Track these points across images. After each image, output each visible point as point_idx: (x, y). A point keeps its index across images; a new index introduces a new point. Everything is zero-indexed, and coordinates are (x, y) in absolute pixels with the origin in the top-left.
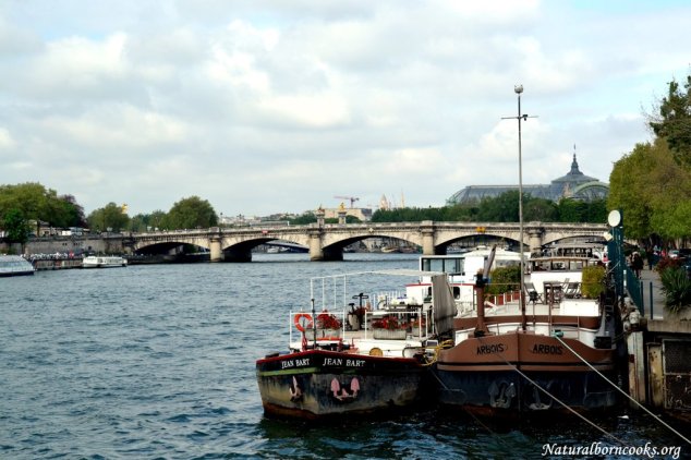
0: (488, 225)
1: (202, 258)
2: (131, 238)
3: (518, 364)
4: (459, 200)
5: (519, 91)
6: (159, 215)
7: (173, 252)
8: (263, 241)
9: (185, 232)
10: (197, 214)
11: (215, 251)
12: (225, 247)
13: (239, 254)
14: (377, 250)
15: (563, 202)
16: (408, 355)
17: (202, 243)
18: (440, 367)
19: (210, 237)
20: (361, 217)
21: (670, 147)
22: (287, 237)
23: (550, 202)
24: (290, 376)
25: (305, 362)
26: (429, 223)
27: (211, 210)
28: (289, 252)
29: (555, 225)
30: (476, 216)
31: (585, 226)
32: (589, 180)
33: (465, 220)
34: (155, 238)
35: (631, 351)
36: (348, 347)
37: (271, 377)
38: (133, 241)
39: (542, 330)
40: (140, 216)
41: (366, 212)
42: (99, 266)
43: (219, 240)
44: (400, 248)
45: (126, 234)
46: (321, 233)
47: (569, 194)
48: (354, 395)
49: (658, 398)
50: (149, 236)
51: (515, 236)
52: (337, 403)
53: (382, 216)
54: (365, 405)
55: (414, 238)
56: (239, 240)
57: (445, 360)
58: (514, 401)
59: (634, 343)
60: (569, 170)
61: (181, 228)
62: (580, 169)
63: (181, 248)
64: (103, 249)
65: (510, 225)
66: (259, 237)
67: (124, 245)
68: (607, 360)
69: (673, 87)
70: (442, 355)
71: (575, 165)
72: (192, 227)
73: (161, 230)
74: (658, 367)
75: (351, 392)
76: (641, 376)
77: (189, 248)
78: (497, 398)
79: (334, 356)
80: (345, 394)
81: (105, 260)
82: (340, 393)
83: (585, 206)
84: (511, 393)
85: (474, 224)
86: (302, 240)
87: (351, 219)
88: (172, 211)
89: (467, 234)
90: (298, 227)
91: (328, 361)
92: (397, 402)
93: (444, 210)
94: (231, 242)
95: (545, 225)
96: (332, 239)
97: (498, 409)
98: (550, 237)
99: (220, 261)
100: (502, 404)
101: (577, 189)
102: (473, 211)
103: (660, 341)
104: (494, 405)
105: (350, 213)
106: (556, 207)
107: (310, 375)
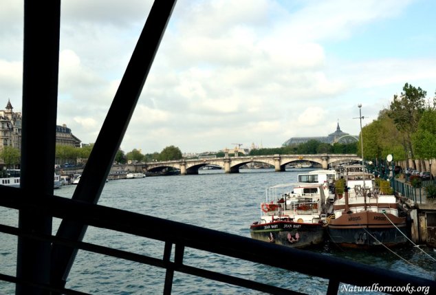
0: (304, 155)
1: (177, 173)
2: (146, 165)
3: (368, 225)
4: (288, 144)
5: (360, 107)
6: (156, 154)
7: (164, 171)
8: (204, 165)
9: (169, 162)
10: (173, 153)
11: (183, 170)
12: (187, 168)
13: (193, 171)
14: (252, 167)
15: (335, 144)
16: (315, 222)
17: (177, 166)
18: (330, 226)
19: (180, 163)
20: (244, 153)
21: (395, 123)
22: (214, 163)
23: (329, 144)
24: (269, 232)
25: (275, 226)
26: (278, 155)
27: (180, 152)
28: (212, 169)
29: (333, 155)
30: (296, 151)
31: (347, 155)
32: (345, 134)
33: (292, 153)
34: (156, 165)
35: (412, 218)
36: (292, 219)
37: (259, 233)
38: (146, 166)
39: (374, 209)
40: (148, 155)
41: (246, 150)
42: (133, 178)
43: (185, 165)
44: (263, 166)
45: (144, 163)
46: (230, 161)
47: (336, 140)
48: (297, 240)
49: (424, 238)
50: (153, 164)
51: (316, 160)
52: (290, 243)
53: (254, 152)
54: (302, 244)
55: (271, 162)
56: (193, 165)
57: (332, 223)
58: (366, 241)
59: (413, 214)
60: (336, 130)
61: (167, 160)
62: (341, 130)
63: (167, 169)
64: (134, 170)
65: (313, 155)
66: (202, 163)
67: (143, 168)
68: (404, 222)
69: (395, 97)
70: (331, 222)
71: (338, 128)
72: (171, 159)
73: (158, 161)
74: (424, 224)
75: (296, 239)
76: (416, 229)
77: (170, 168)
78: (359, 239)
79: (288, 224)
80: (293, 240)
81: (136, 175)
82: (291, 239)
83: (345, 146)
84: (365, 237)
85: (297, 155)
86: (221, 164)
87: (240, 154)
88: (162, 153)
89: (295, 160)
90: (219, 158)
91: (286, 226)
92: (314, 243)
93: (282, 148)
94: (190, 165)
95: (329, 155)
96: (234, 163)
97: (359, 245)
98: (332, 160)
99: (185, 174)
100: (361, 242)
101: (340, 138)
102: (295, 149)
103: (424, 213)
104: (357, 243)
105: (239, 151)
106: (332, 146)
107: (278, 232)
